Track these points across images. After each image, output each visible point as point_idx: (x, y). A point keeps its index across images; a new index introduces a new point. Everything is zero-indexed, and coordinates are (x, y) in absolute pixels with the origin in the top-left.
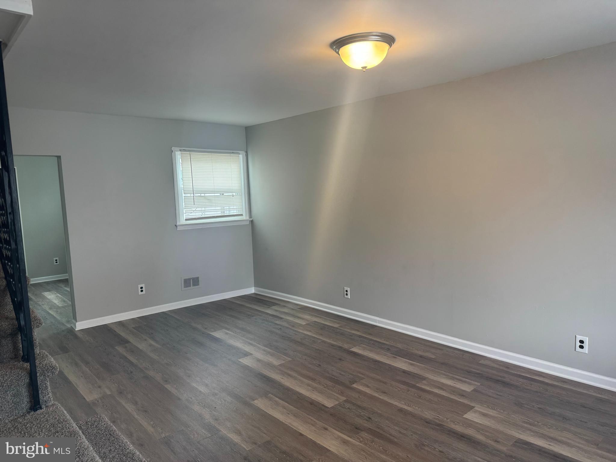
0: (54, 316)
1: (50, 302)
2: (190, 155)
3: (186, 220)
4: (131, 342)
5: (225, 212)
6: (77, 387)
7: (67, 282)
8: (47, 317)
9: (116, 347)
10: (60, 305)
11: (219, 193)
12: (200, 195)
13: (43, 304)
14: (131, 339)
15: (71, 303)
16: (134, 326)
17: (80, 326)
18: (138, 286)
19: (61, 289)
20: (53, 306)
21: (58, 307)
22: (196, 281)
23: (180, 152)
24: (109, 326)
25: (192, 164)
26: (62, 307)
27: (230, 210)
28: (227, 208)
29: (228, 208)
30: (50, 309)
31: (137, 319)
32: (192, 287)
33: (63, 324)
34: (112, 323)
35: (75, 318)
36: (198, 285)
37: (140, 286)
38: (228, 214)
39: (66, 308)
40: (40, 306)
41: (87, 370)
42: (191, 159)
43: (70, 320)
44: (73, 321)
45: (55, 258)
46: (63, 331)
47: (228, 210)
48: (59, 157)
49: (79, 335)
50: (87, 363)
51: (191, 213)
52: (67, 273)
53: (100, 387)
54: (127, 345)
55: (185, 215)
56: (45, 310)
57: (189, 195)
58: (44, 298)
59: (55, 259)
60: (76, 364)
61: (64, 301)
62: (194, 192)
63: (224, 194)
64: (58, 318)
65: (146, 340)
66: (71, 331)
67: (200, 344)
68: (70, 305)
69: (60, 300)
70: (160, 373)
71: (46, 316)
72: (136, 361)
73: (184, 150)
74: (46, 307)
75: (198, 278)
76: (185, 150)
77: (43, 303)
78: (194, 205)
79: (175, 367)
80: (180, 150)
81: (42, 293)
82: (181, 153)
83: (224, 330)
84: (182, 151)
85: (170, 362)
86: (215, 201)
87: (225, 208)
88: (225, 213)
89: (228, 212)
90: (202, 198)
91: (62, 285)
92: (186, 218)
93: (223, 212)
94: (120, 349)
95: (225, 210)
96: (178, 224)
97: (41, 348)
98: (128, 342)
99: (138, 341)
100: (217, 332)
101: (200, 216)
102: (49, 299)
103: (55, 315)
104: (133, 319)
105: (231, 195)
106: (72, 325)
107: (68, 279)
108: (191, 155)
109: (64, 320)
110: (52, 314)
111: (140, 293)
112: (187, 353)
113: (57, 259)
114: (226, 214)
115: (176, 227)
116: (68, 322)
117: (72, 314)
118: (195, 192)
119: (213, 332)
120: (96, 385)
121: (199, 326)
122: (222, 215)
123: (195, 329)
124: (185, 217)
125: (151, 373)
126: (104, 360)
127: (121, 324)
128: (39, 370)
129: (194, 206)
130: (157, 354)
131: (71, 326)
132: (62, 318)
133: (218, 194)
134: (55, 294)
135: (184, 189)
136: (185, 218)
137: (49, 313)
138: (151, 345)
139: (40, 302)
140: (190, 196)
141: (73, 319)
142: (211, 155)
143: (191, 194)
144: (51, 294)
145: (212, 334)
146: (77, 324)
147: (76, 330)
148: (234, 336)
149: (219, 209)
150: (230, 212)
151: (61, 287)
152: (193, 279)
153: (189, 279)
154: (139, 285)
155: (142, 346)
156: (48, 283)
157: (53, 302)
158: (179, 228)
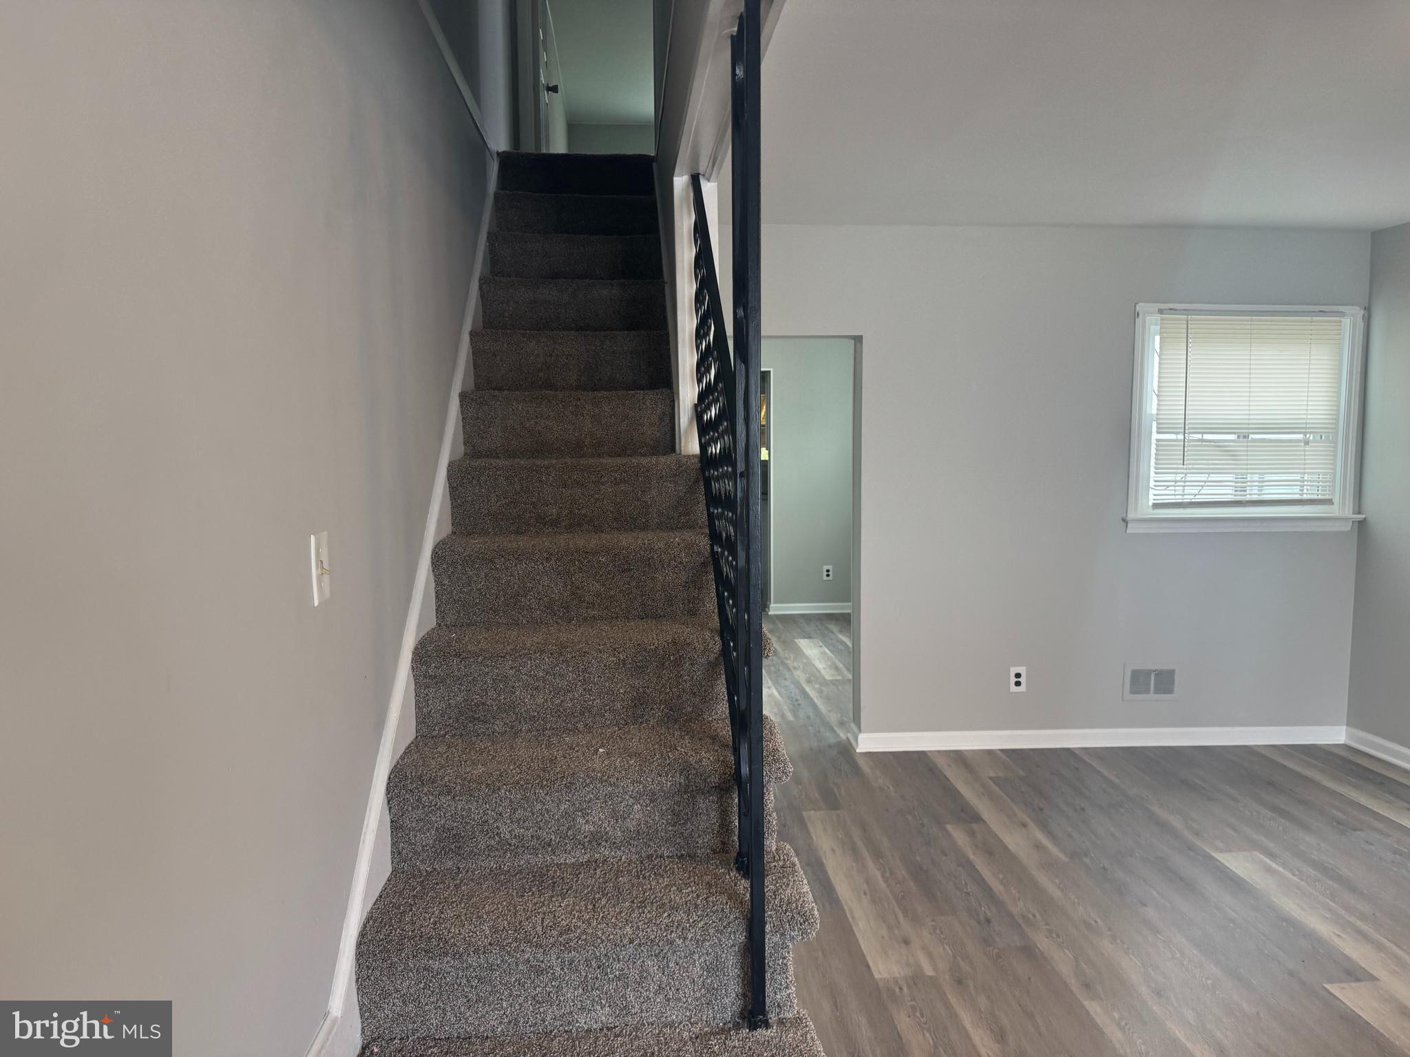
0: (813, 701)
1: (809, 664)
2: (1187, 324)
3: (1156, 506)
4: (987, 821)
5: (1246, 491)
6: (852, 924)
7: (846, 621)
8: (800, 702)
9: (949, 827)
10: (828, 677)
11: (1235, 433)
12: (1199, 436)
13: (795, 668)
14: (984, 809)
15: (850, 677)
16: (992, 774)
17: (868, 743)
18: (1009, 669)
19: (833, 637)
20: (814, 677)
21: (824, 682)
22: (1165, 682)
23: (1159, 317)
24: (931, 757)
25: (1189, 350)
26: (831, 681)
27: (1262, 486)
28: (1256, 477)
29: (1257, 479)
30: (809, 681)
31: (999, 752)
32: (1152, 696)
33: (832, 729)
34: (939, 751)
35: (857, 719)
36: (1170, 691)
37: (1014, 671)
38: (1255, 497)
39: (840, 687)
40: (789, 669)
41: (878, 874)
42: (1190, 336)
43: (845, 719)
44: (853, 725)
45: (826, 565)
46: (830, 746)
47: (1256, 484)
48: (858, 339)
49: (861, 762)
50: (877, 854)
51: (1168, 486)
52: (850, 602)
53: (906, 942)
54: (975, 826)
55: (1151, 492)
56: (798, 682)
57: (1173, 437)
58: (798, 652)
59: (826, 567)
60: (854, 850)
61: (837, 669)
62: (1187, 428)
63: (1251, 436)
64: (822, 707)
65: (1024, 825)
66: (846, 750)
67: (1187, 886)
68: (850, 680)
69: (829, 663)
70: (1069, 950)
71: (799, 698)
72: (1001, 888)
73: (1171, 309)
74: (800, 676)
75: (1172, 672)
76: (1176, 310)
77: (795, 664)
78: (1183, 464)
79: (1112, 943)
80: (1161, 311)
81: (796, 640)
82: (1162, 320)
83: (1258, 854)
84: (1165, 312)
85: (1096, 922)
86: (1247, 455)
87: (1249, 479)
88: (1248, 492)
89: (1256, 492)
90: (1206, 446)
91: (834, 627)
92: (1154, 500)
93: (1241, 491)
94: (959, 835)
95: (1249, 484)
96: (1131, 516)
97: (782, 837)
98: (977, 818)
99: (1005, 822)
100: (1234, 854)
101: (1192, 497)
102: (807, 658)
103: (815, 700)
104: (990, 753)
105: (1299, 441)
106: (849, 735)
107: (849, 614)
108: (1189, 322)
109: (833, 718)
110: (812, 696)
111: (1013, 688)
112: (1145, 905)
113: (830, 567)
114: (1248, 498)
115: (1125, 524)
116: (842, 724)
117: (851, 706)
118: (1189, 428)
119: (1221, 851)
120: (896, 932)
121: (1176, 822)
122: (1239, 498)
123: (1164, 826)
124: (1151, 497)
125: (1043, 942)
126: (918, 858)
127: (958, 757)
128: (771, 916)
129: (1183, 469)
130: (1057, 881)
131: (847, 738)
132: (829, 711)
133: (1232, 437)
134: (821, 646)
135: (1158, 419)
136: (1150, 504)
137: (804, 693)
138: (1038, 847)
139: (789, 662)
140: (1177, 440)
141: (854, 721)
142: (1251, 321)
143: (1177, 433)
144: (812, 645)
145: (1219, 856)
146: (861, 736)
147: (858, 751)
148: (1298, 888)
149: (1230, 479)
150: (1261, 490)
151: (832, 632)
152: (1159, 674)
153: (1148, 673)
154: (1013, 666)
155: (1014, 841)
156: (808, 618)
157: (814, 665)
158: (1132, 528)
